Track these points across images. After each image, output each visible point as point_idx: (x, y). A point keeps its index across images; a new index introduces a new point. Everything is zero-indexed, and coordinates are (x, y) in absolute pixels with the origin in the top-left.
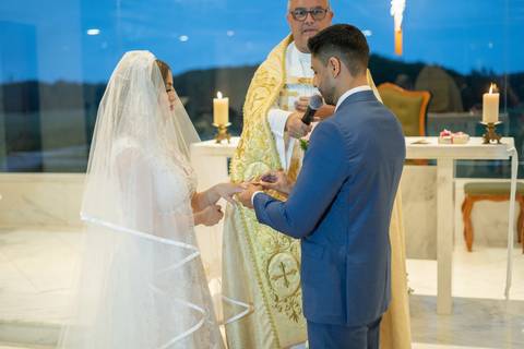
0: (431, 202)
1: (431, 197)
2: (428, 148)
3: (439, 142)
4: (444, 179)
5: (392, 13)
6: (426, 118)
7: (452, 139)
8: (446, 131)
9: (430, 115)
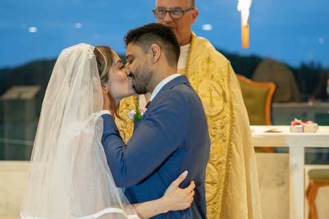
0: (283, 188)
1: (283, 183)
2: (280, 136)
3: (291, 131)
4: (296, 165)
5: (239, 9)
6: (271, 108)
7: (303, 128)
8: (296, 120)
9: (275, 105)
